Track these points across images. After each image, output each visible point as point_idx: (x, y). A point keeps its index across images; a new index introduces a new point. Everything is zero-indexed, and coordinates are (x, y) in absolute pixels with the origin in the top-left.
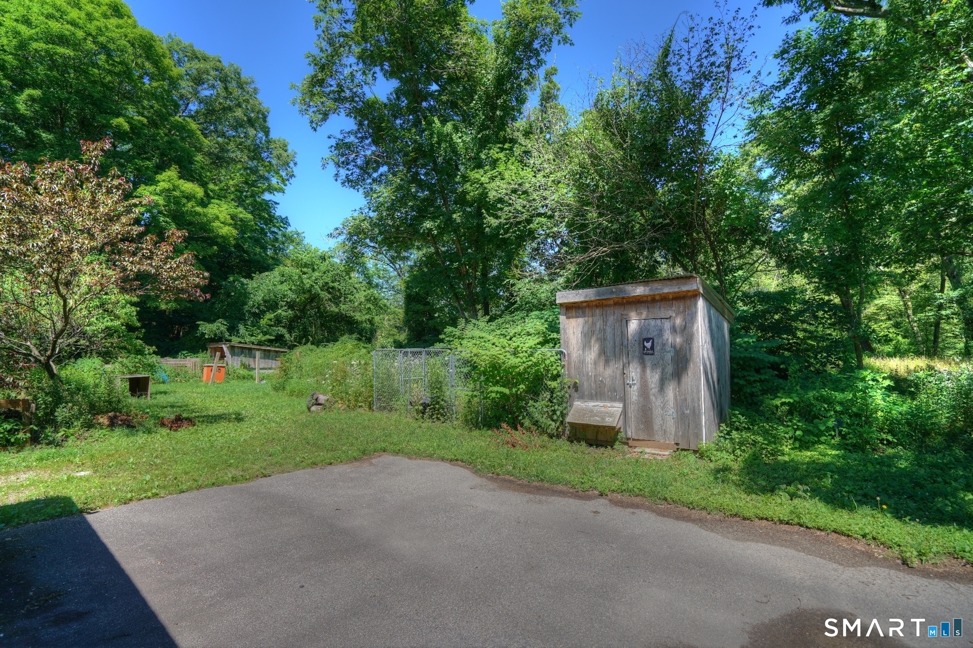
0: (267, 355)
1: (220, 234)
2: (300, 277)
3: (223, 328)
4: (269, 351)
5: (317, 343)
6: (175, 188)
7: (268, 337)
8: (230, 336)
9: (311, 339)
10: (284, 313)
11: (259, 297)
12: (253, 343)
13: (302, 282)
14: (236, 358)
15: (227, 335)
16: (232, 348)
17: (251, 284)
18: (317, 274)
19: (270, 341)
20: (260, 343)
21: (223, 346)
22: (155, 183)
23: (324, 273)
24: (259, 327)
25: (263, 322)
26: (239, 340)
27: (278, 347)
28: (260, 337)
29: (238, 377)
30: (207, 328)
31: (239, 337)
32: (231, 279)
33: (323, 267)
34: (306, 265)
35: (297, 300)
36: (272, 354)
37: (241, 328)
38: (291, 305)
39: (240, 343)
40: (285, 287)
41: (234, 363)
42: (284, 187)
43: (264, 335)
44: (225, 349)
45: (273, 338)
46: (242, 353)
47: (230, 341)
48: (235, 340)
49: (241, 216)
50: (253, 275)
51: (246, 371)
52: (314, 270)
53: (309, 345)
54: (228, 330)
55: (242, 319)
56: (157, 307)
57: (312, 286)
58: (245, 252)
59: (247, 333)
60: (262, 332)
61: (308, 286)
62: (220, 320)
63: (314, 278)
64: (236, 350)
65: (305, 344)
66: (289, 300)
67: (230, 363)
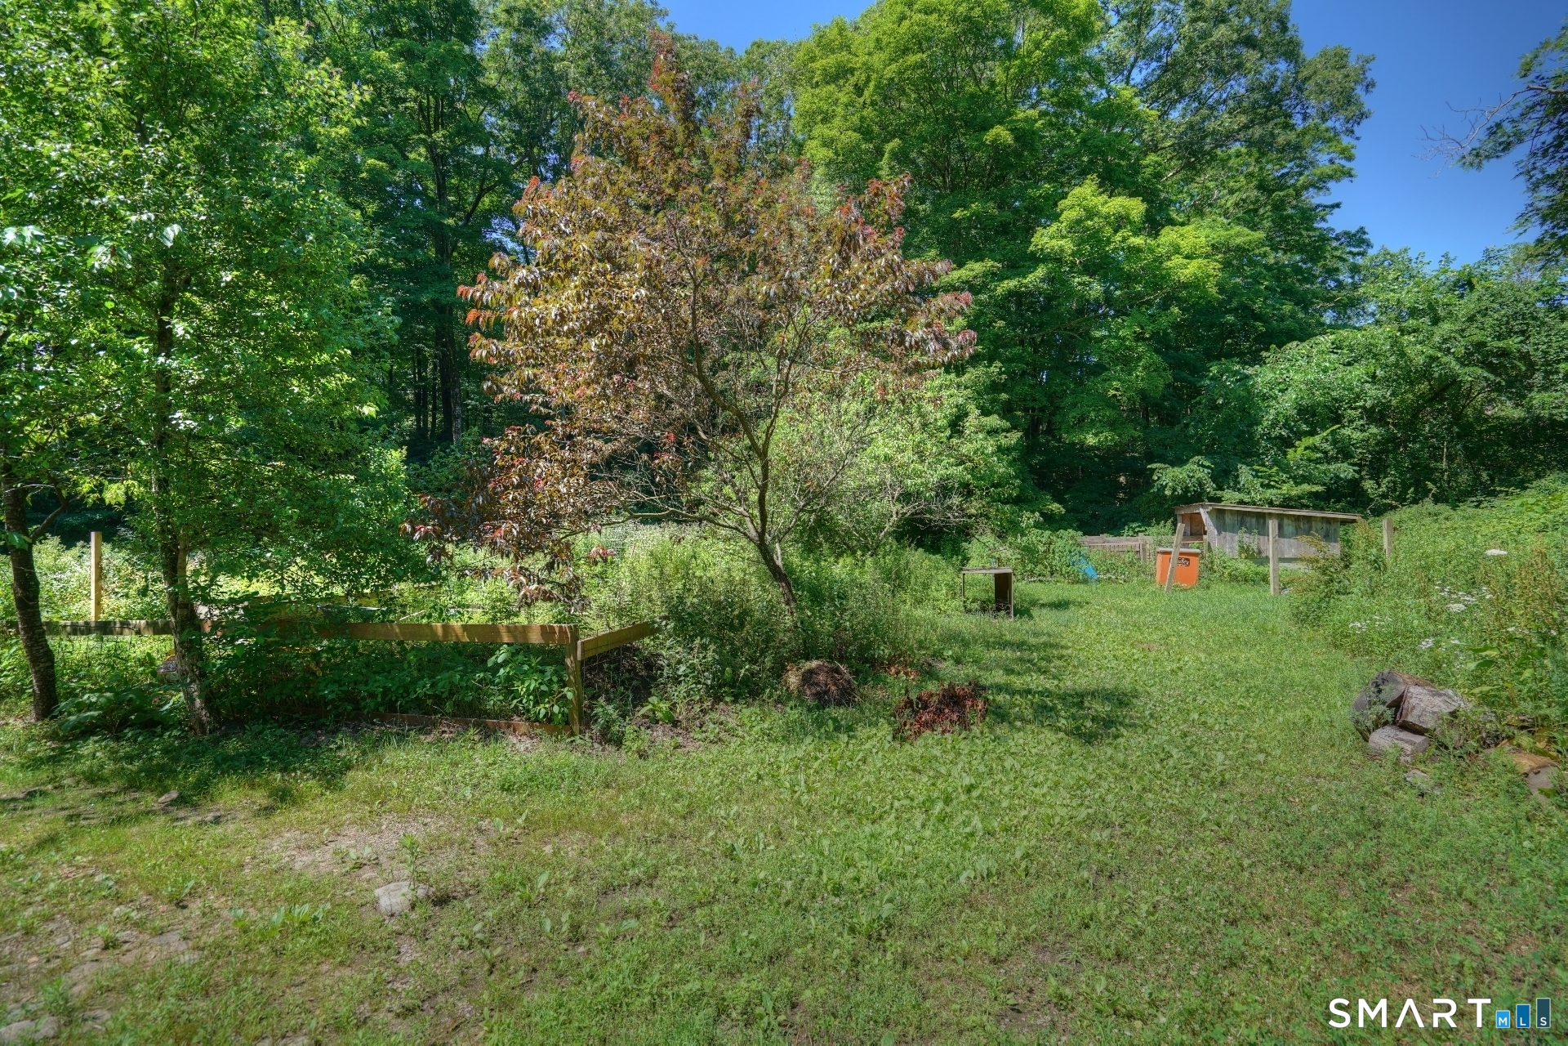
0: (1303, 526)
1: (1182, 279)
2: (1395, 342)
3: (1203, 474)
4: (1309, 519)
5: (1451, 497)
6: (1091, 213)
7: (1306, 487)
8: (1220, 488)
9: (1434, 490)
10: (1357, 435)
11: (1287, 403)
12: (1271, 503)
13: (1402, 354)
14: (1228, 535)
15: (1210, 487)
16: (1219, 514)
17: (1263, 376)
18: (1446, 327)
19: (1315, 495)
20: (1287, 503)
21: (1201, 511)
22: (1056, 217)
23: (1471, 319)
24: (1285, 469)
25: (1294, 455)
26: (1238, 496)
27: (1344, 510)
28: (1289, 489)
29: (1234, 578)
30: (1169, 477)
31: (1239, 490)
32: (1214, 370)
33: (1467, 305)
34: (1414, 312)
35: (1394, 402)
36: (1315, 525)
37: (1245, 473)
38: (1376, 415)
39: (1241, 502)
40: (1359, 371)
41: (1224, 545)
42: (1348, 165)
43: (1297, 484)
44: (1205, 517)
45: (1319, 488)
46: (1242, 523)
47: (1219, 500)
48: (1230, 497)
49: (1239, 241)
50: (1264, 354)
51: (1249, 563)
52: (1436, 321)
53: (1428, 505)
54: (1214, 479)
55: (1248, 452)
56: (1082, 444)
57: (1433, 359)
58: (1258, 317)
59: (1257, 482)
60: (1294, 478)
61: (1421, 360)
62: (1196, 458)
63: (1437, 339)
64: (1228, 519)
65: (1415, 501)
66: (1369, 404)
67: (1215, 545)
